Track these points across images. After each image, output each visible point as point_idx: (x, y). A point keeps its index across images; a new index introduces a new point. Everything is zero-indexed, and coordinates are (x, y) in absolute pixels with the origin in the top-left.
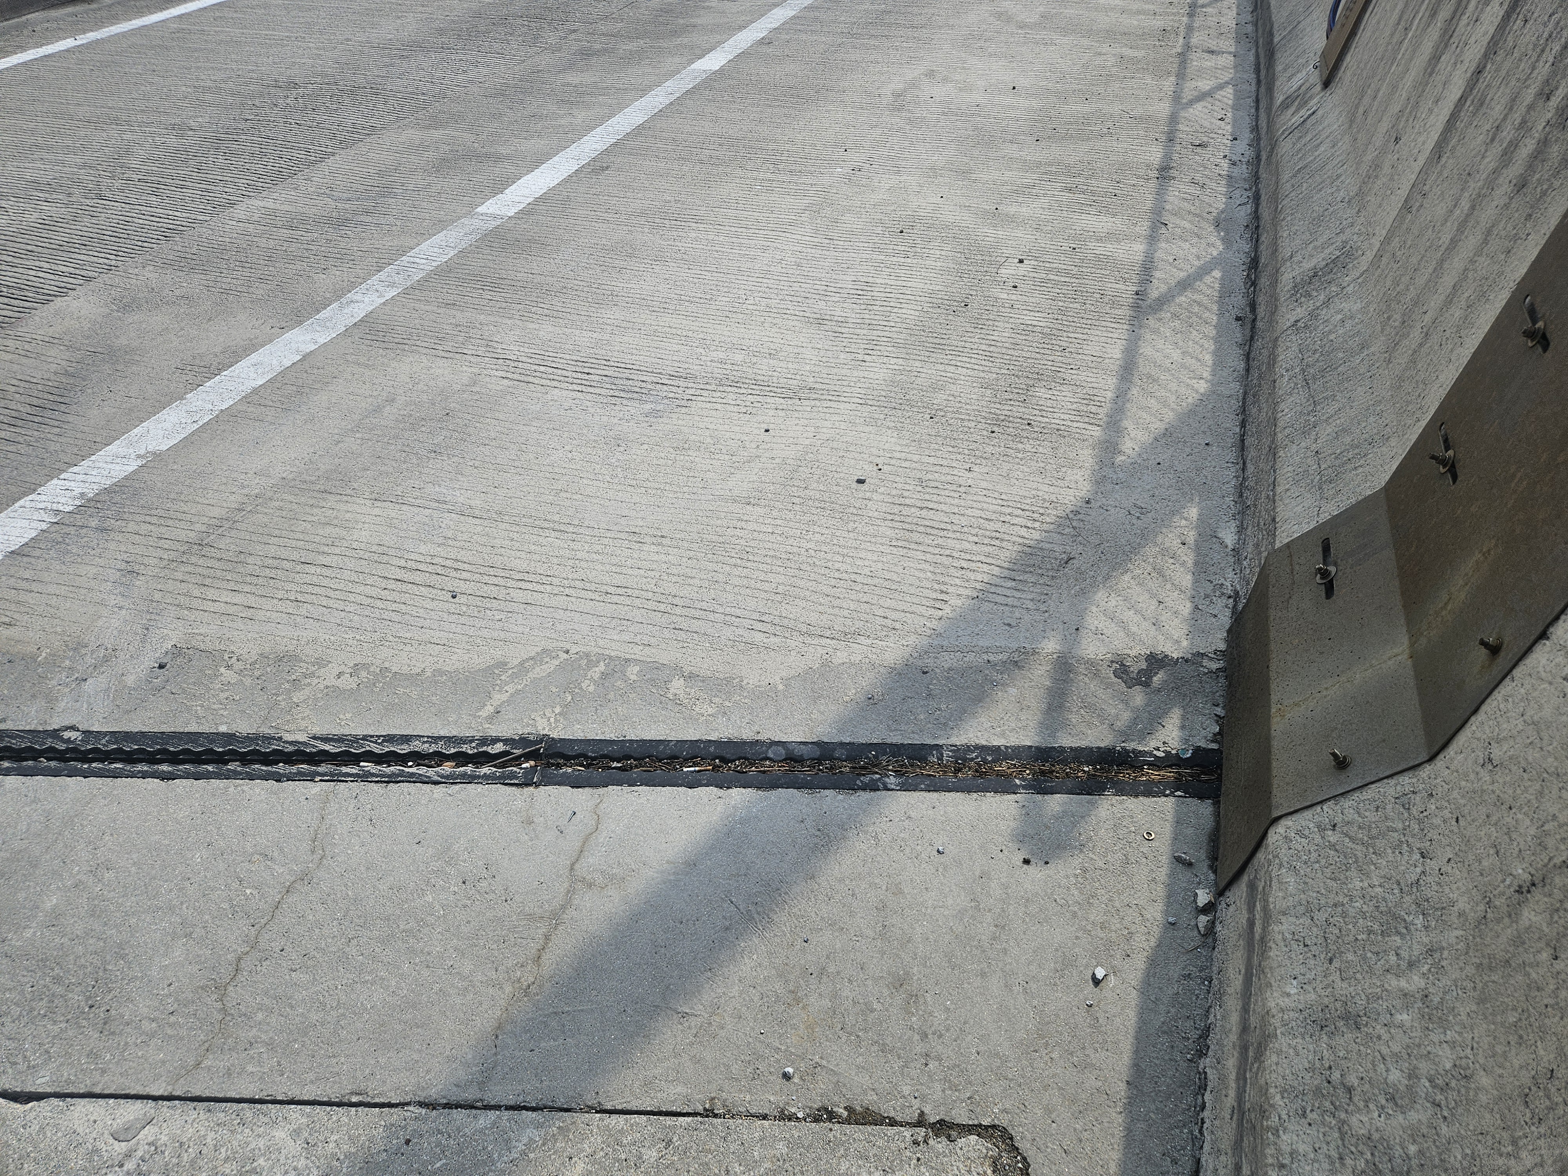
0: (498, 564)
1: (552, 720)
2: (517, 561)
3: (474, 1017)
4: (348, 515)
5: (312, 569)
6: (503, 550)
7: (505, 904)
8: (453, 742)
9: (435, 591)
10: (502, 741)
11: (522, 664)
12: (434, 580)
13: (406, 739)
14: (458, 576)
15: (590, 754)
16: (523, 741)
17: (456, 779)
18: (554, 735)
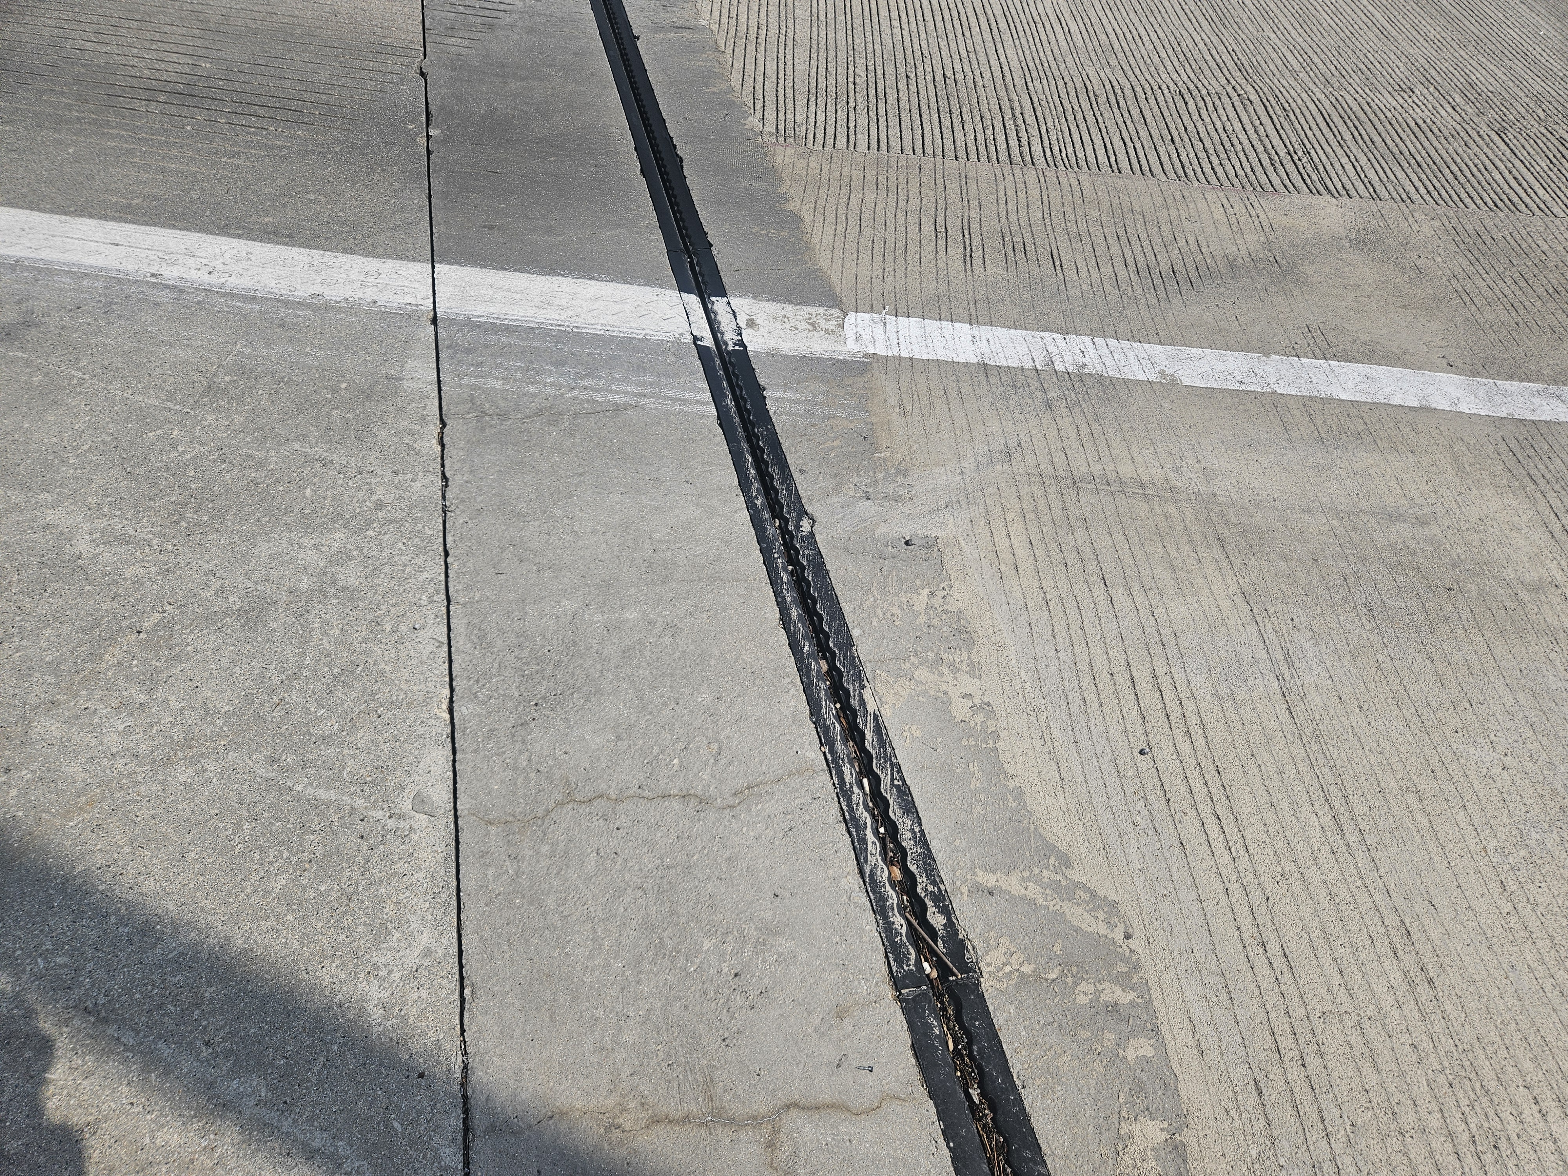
0: (1227, 778)
1: (1008, 969)
2: (1248, 798)
3: (570, 1076)
4: (1200, 581)
5: (1099, 591)
6: (1256, 770)
7: (719, 1040)
8: (925, 863)
9: (1139, 727)
10: (949, 919)
11: (1078, 885)
12: (1156, 718)
13: (910, 808)
14: (1179, 739)
15: (975, 1048)
16: (958, 947)
17: (874, 893)
18: (986, 984)
